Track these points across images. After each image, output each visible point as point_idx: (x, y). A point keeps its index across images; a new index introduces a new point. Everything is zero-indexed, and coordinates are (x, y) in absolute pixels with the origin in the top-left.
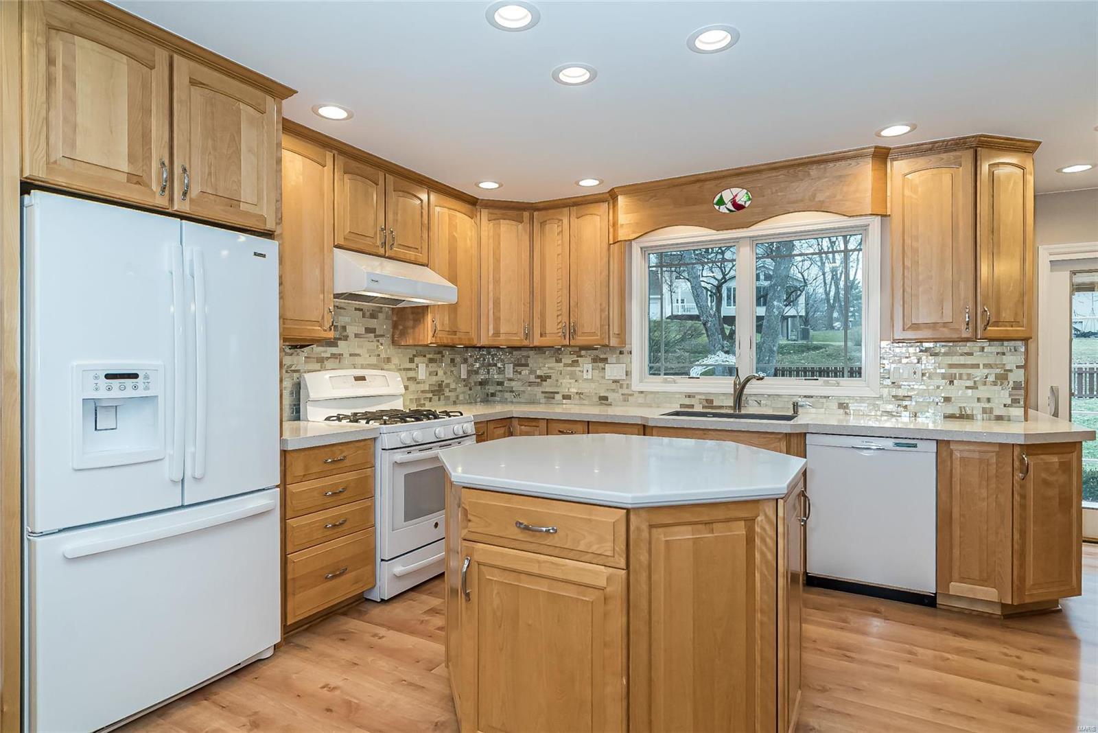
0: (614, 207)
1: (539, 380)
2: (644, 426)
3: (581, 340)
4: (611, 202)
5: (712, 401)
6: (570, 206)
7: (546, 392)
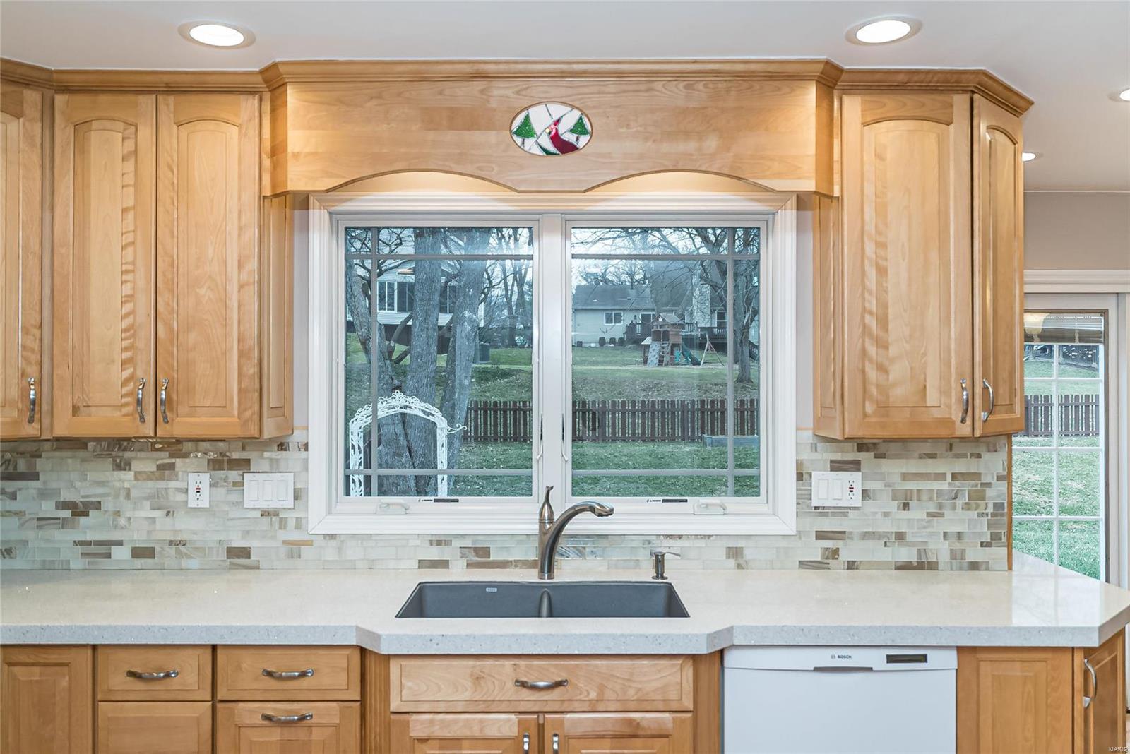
0: (273, 110)
1: (67, 514)
2: (363, 651)
3: (181, 426)
4: (267, 96)
5: (485, 552)
6: (157, 93)
7: (89, 543)
